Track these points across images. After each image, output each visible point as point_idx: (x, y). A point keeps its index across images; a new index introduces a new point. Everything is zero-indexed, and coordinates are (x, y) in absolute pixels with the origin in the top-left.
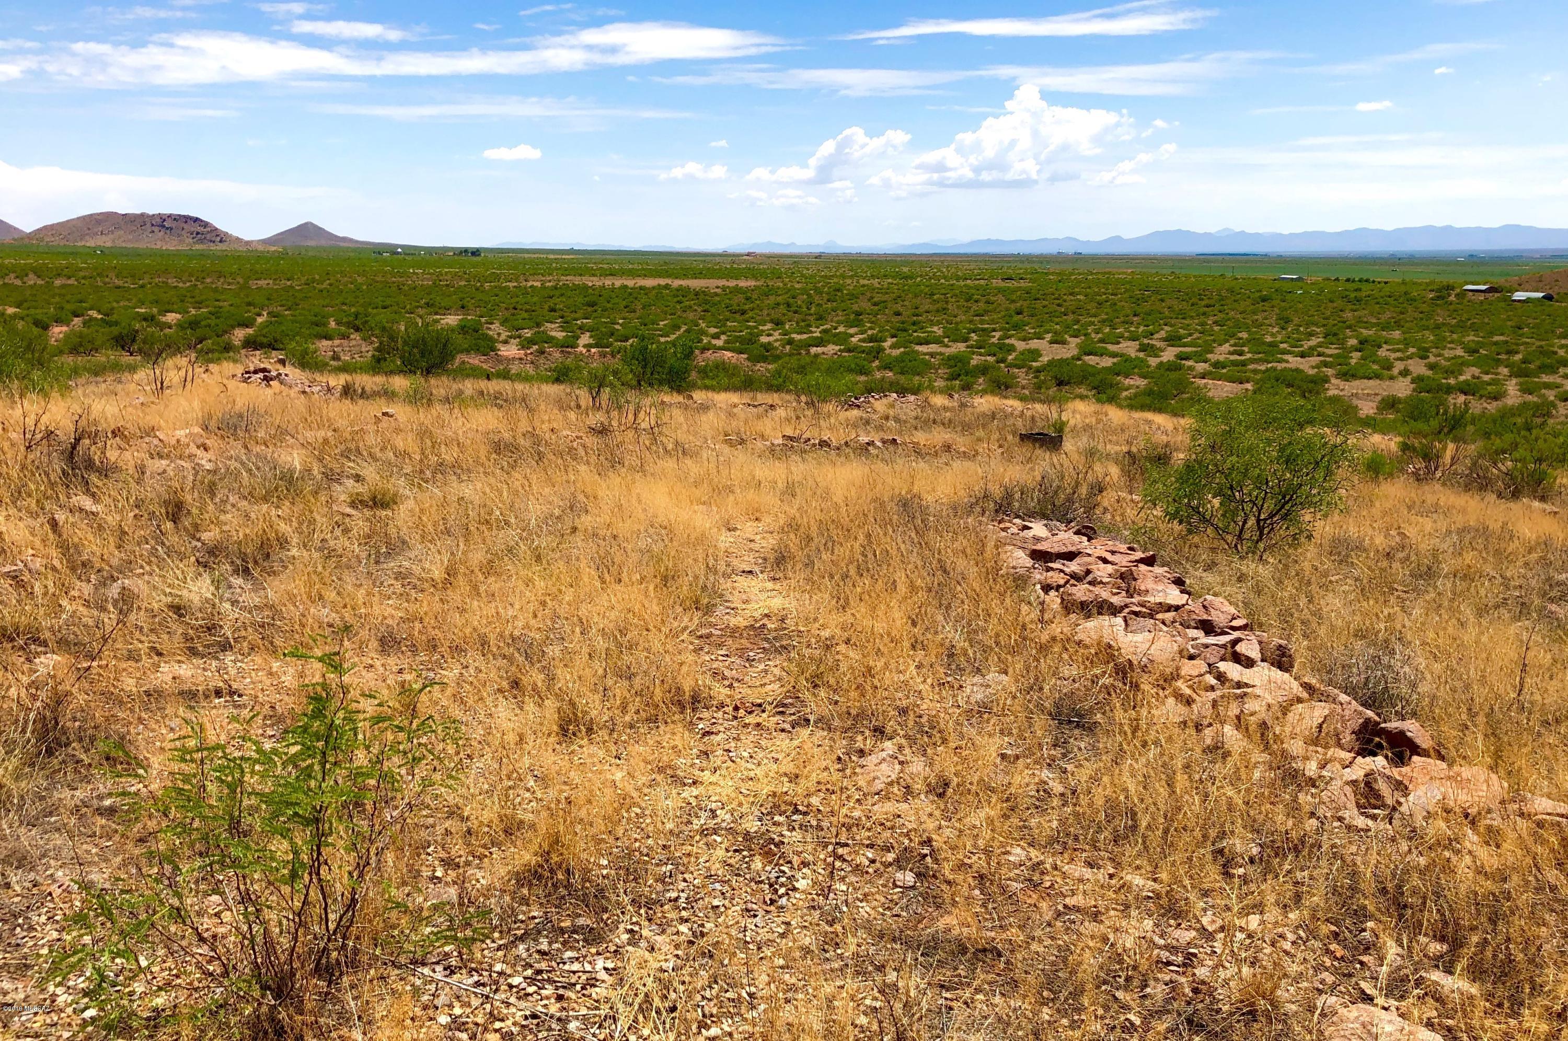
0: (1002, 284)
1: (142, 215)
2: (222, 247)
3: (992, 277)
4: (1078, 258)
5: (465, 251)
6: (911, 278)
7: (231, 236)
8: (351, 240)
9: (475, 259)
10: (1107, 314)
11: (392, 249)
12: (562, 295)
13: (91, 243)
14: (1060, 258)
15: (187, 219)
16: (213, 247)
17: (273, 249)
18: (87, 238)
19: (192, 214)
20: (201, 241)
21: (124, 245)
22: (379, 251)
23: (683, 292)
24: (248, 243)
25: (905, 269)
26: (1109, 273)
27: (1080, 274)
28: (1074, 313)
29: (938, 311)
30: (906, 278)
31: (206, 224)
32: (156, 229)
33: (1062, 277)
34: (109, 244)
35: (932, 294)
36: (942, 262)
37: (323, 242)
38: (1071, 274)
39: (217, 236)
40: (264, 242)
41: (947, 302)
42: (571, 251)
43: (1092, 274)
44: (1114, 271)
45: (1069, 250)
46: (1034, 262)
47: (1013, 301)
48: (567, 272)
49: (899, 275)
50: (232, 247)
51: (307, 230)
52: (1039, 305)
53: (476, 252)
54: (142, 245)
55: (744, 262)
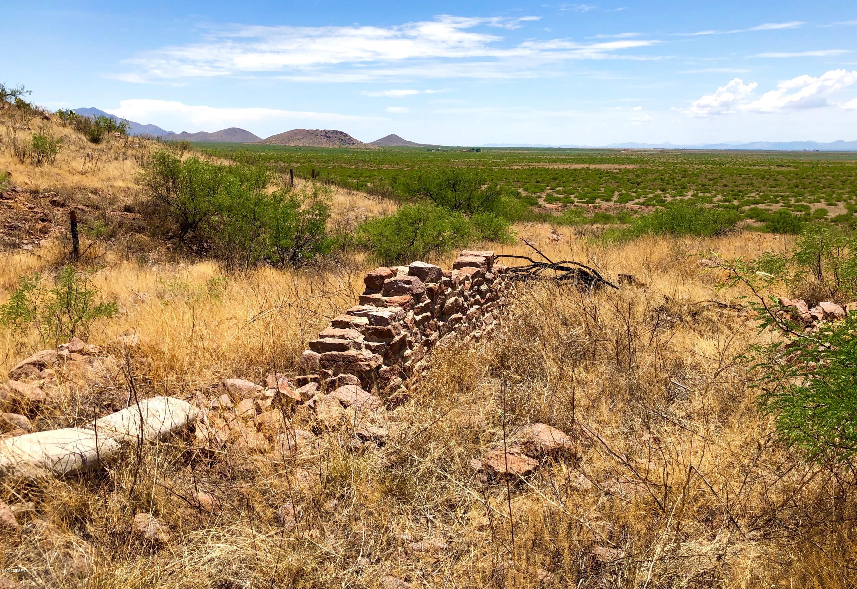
0: (778, 169)
1: (317, 130)
2: (354, 146)
3: (770, 165)
4: (817, 153)
5: (472, 149)
6: (723, 165)
7: (358, 141)
8: (414, 143)
9: (477, 153)
10: (849, 188)
11: (436, 148)
12: (537, 174)
13: (293, 144)
14: (805, 154)
15: (337, 132)
16: (349, 146)
17: (378, 148)
18: (291, 142)
19: (339, 130)
20: (344, 144)
21: (308, 145)
22: (430, 149)
23: (598, 172)
24: (366, 144)
25: (717, 159)
26: (842, 163)
27: (822, 163)
28: (829, 187)
29: (748, 184)
30: (720, 164)
31: (346, 135)
32: (323, 137)
33: (814, 166)
34: (301, 145)
35: (741, 175)
36: (736, 155)
37: (400, 144)
38: (818, 163)
39: (351, 141)
40: (373, 144)
41: (751, 179)
42: (523, 149)
43: (831, 164)
44: (844, 162)
45: (811, 149)
46: (791, 156)
47: (790, 180)
48: (531, 160)
49: (714, 163)
50: (359, 146)
51: (392, 138)
52: (806, 182)
53: (478, 150)
54: (316, 145)
55: (622, 154)
